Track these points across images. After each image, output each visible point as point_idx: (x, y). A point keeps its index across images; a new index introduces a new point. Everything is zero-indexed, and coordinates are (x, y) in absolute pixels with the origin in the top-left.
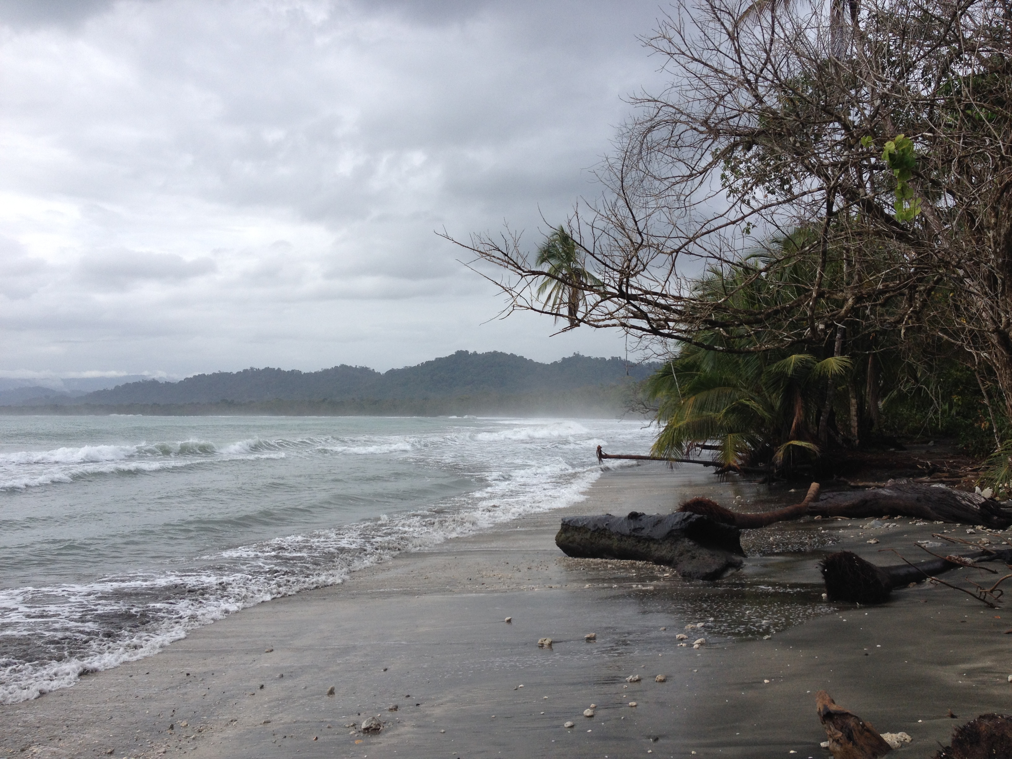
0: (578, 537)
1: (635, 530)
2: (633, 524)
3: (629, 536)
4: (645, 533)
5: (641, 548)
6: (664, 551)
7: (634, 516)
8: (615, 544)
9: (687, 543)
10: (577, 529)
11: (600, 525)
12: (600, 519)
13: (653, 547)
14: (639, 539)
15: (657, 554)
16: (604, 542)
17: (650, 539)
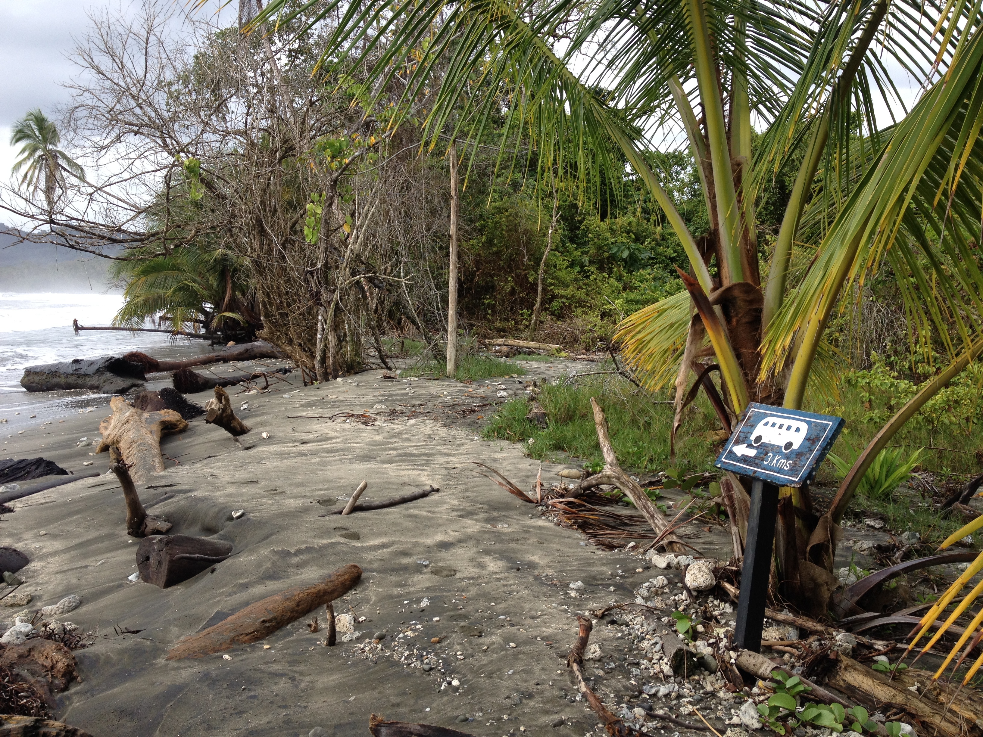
0: (37, 379)
1: (76, 370)
2: (75, 366)
3: (72, 374)
4: (82, 372)
5: (80, 381)
6: (93, 381)
7: (76, 361)
8: (62, 380)
9: (108, 375)
10: (36, 373)
11: (53, 370)
12: (52, 366)
13: (88, 379)
14: (79, 376)
15: (90, 383)
16: (56, 380)
17: (86, 375)
